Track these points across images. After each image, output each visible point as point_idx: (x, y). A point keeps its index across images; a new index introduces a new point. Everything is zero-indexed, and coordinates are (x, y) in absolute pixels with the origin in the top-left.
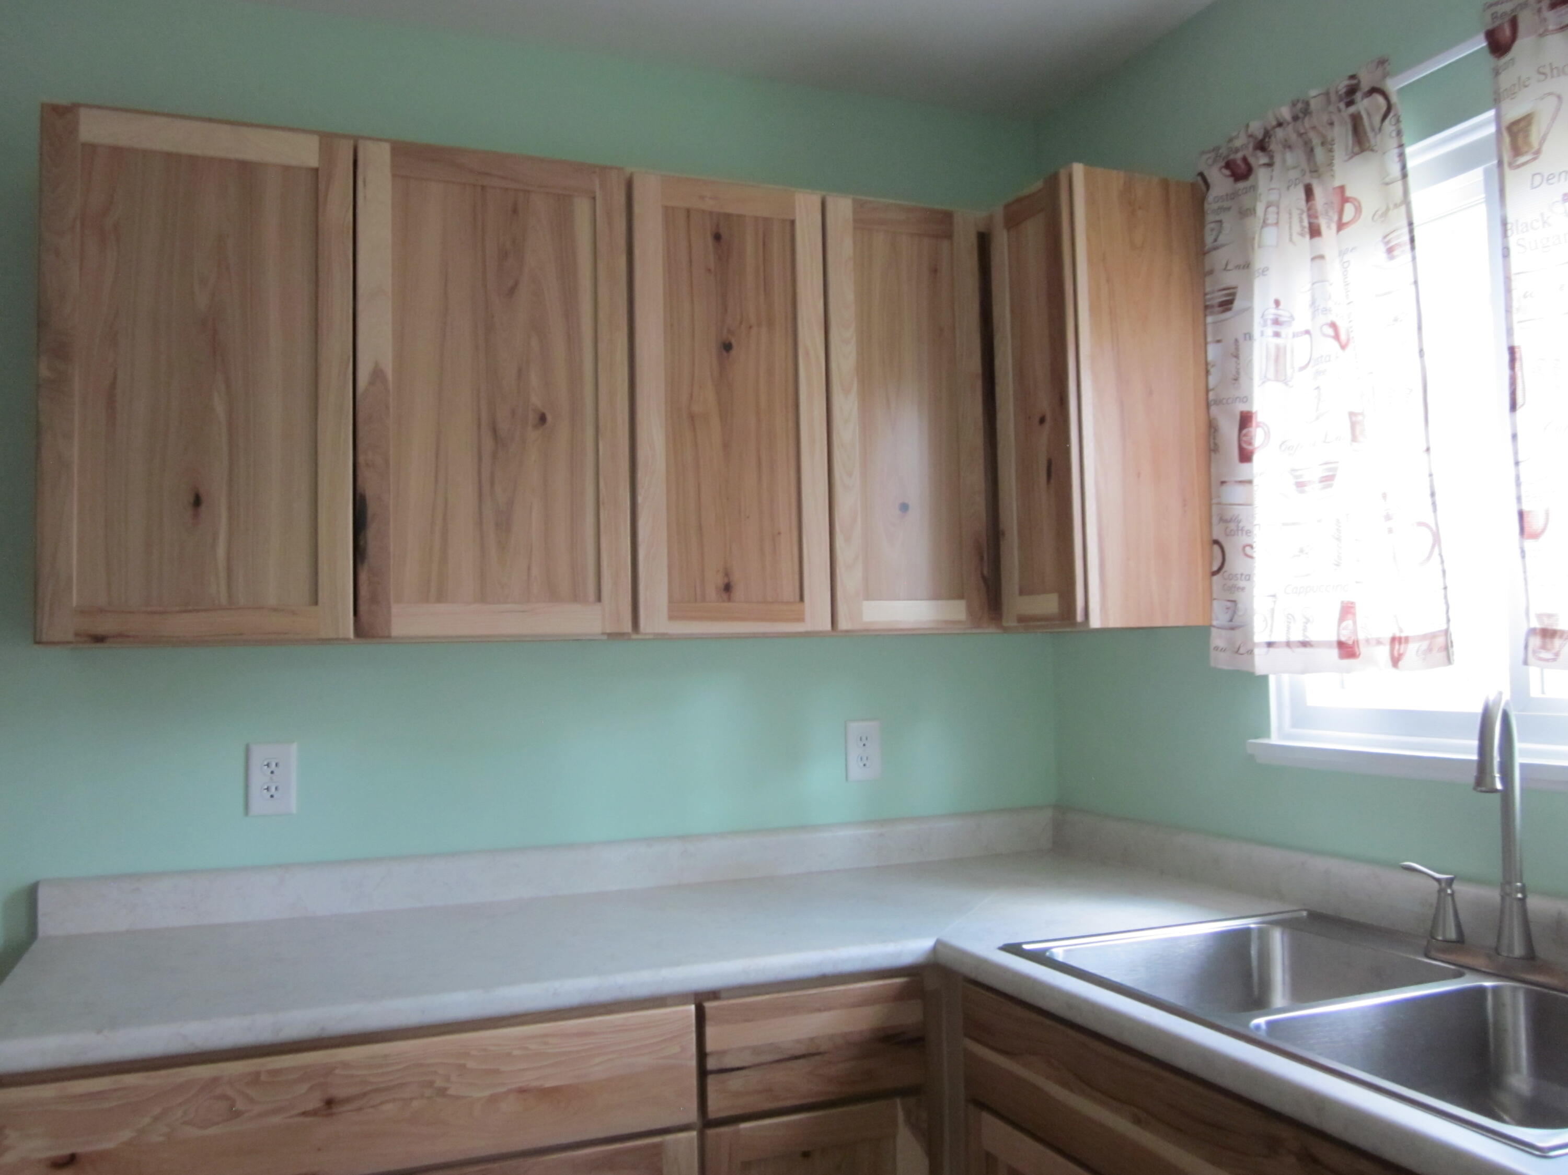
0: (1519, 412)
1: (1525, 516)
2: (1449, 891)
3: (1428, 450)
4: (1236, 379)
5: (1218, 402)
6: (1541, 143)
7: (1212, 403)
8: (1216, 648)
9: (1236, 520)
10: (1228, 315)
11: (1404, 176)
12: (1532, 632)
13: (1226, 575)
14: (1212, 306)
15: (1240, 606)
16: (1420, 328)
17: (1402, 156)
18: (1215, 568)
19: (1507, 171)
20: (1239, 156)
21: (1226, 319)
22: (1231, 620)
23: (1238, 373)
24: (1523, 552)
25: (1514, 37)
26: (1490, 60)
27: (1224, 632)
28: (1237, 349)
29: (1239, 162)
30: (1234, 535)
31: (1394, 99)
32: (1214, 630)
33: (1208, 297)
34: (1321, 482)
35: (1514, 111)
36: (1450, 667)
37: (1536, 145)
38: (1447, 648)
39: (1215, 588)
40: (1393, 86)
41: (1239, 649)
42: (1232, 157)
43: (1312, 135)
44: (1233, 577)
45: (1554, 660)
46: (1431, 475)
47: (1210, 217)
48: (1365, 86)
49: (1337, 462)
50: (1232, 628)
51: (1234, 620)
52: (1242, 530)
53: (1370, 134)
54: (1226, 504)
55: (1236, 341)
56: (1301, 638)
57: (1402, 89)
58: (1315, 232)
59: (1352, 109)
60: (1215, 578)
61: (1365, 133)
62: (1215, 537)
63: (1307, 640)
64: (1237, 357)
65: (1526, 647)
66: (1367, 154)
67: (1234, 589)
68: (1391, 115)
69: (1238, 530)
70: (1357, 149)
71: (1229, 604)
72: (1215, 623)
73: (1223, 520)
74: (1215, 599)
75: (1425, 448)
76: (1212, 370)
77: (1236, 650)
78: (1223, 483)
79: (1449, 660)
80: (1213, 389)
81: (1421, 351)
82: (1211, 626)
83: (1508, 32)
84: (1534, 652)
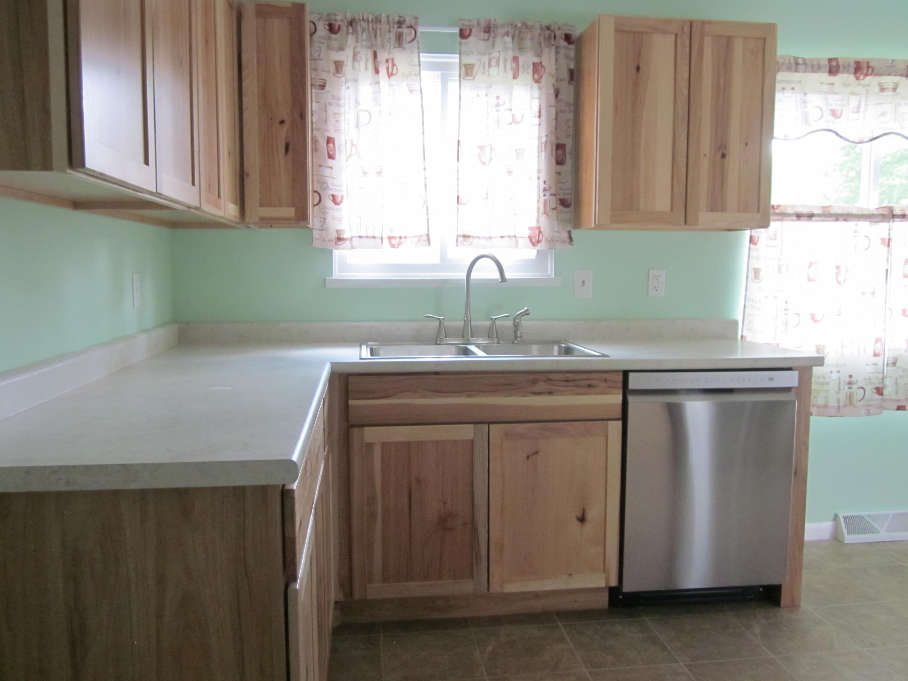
0: (460, 161)
1: (459, 197)
2: (443, 322)
3: (424, 169)
4: (326, 121)
5: (317, 129)
6: (476, 75)
7: (315, 129)
8: (316, 238)
9: (326, 183)
10: (323, 91)
11: (420, 65)
12: (458, 236)
13: (321, 207)
14: (315, 85)
15: (327, 220)
16: (423, 124)
17: (419, 57)
18: (315, 203)
19: (462, 80)
20: (338, 23)
21: (320, 93)
22: (322, 226)
23: (326, 119)
24: (458, 209)
25: (469, 35)
26: (458, 39)
27: (318, 231)
28: (326, 107)
29: (337, 27)
30: (325, 190)
31: (418, 34)
32: (314, 231)
33: (313, 80)
34: (376, 173)
35: (468, 60)
36: (430, 247)
37: (474, 74)
38: (429, 240)
39: (315, 211)
40: (420, 29)
41: (325, 239)
42: (334, 22)
43: (378, 31)
44: (325, 208)
45: (470, 245)
46: (425, 178)
47: (316, 44)
48: (408, 23)
49: (382, 167)
50: (322, 230)
51: (323, 227)
52: (329, 188)
53: (404, 43)
54: (322, 176)
55: (325, 104)
56: (372, 235)
57: (424, 32)
58: (377, 72)
59: (400, 30)
60: (315, 208)
61: (403, 42)
62: (315, 189)
63: (374, 236)
64: (326, 111)
65: (457, 241)
66: (401, 49)
67: (325, 213)
68: (416, 39)
69: (327, 188)
70: (397, 45)
71: (322, 219)
72: (315, 227)
73: (318, 182)
74: (315, 217)
75: (423, 168)
76: (314, 114)
77: (324, 239)
78: (320, 166)
79: (429, 244)
80: (315, 123)
81: (423, 133)
82: (313, 228)
83: (468, 32)
84: (461, 242)
